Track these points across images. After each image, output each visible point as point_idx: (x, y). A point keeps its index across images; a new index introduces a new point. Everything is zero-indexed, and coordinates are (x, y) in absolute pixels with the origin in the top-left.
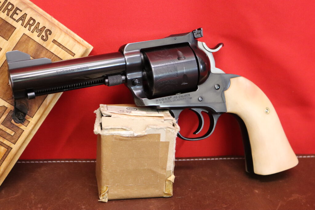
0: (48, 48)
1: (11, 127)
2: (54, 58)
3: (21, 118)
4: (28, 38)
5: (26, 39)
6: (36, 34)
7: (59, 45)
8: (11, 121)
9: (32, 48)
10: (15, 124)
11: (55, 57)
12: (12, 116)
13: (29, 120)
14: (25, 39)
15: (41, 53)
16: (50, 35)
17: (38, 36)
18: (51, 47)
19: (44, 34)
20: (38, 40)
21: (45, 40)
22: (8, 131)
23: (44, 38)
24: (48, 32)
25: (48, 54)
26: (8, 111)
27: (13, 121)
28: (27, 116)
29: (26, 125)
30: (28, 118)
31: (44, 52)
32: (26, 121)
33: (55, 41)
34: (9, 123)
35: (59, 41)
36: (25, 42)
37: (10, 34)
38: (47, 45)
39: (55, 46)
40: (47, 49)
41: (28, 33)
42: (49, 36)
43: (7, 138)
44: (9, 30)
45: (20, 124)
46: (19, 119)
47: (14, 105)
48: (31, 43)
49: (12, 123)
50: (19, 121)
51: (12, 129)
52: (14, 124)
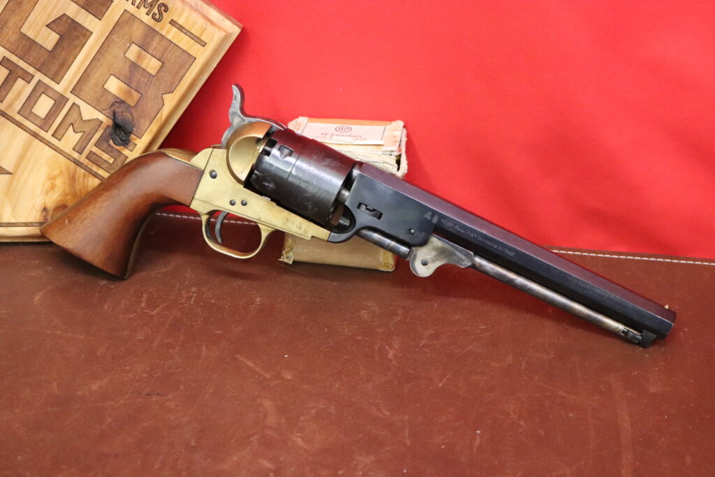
0: (163, 33)
1: (109, 151)
2: (172, 48)
3: (123, 139)
4: (132, 17)
5: (129, 18)
6: (143, 10)
7: (181, 28)
8: (108, 141)
9: (138, 32)
10: (114, 146)
11: (175, 47)
12: (110, 135)
13: (136, 142)
14: (127, 19)
15: (152, 40)
16: (166, 12)
17: (147, 14)
18: (168, 32)
19: (155, 10)
20: (147, 19)
21: (158, 21)
22: (105, 156)
23: (157, 17)
24: (163, 8)
25: (164, 43)
26: (103, 126)
27: (111, 142)
28: (132, 136)
29: (130, 148)
30: (134, 139)
31: (157, 39)
32: (131, 143)
33: (173, 23)
34: (105, 145)
35: (180, 22)
36: (127, 22)
37: (104, 11)
38: (162, 29)
39: (175, 30)
40: (161, 35)
41: (132, 9)
42: (164, 14)
43: (104, 166)
44: (103, 4)
45: (121, 147)
46: (122, 140)
47: (112, 118)
48: (136, 25)
49: (109, 145)
50: (121, 142)
51: (111, 154)
52: (112, 147)
